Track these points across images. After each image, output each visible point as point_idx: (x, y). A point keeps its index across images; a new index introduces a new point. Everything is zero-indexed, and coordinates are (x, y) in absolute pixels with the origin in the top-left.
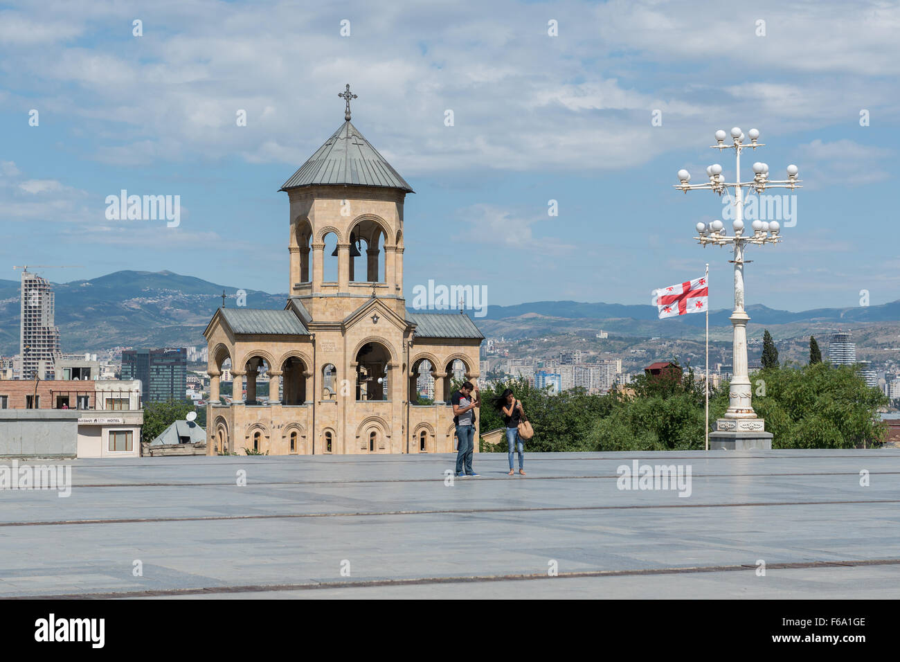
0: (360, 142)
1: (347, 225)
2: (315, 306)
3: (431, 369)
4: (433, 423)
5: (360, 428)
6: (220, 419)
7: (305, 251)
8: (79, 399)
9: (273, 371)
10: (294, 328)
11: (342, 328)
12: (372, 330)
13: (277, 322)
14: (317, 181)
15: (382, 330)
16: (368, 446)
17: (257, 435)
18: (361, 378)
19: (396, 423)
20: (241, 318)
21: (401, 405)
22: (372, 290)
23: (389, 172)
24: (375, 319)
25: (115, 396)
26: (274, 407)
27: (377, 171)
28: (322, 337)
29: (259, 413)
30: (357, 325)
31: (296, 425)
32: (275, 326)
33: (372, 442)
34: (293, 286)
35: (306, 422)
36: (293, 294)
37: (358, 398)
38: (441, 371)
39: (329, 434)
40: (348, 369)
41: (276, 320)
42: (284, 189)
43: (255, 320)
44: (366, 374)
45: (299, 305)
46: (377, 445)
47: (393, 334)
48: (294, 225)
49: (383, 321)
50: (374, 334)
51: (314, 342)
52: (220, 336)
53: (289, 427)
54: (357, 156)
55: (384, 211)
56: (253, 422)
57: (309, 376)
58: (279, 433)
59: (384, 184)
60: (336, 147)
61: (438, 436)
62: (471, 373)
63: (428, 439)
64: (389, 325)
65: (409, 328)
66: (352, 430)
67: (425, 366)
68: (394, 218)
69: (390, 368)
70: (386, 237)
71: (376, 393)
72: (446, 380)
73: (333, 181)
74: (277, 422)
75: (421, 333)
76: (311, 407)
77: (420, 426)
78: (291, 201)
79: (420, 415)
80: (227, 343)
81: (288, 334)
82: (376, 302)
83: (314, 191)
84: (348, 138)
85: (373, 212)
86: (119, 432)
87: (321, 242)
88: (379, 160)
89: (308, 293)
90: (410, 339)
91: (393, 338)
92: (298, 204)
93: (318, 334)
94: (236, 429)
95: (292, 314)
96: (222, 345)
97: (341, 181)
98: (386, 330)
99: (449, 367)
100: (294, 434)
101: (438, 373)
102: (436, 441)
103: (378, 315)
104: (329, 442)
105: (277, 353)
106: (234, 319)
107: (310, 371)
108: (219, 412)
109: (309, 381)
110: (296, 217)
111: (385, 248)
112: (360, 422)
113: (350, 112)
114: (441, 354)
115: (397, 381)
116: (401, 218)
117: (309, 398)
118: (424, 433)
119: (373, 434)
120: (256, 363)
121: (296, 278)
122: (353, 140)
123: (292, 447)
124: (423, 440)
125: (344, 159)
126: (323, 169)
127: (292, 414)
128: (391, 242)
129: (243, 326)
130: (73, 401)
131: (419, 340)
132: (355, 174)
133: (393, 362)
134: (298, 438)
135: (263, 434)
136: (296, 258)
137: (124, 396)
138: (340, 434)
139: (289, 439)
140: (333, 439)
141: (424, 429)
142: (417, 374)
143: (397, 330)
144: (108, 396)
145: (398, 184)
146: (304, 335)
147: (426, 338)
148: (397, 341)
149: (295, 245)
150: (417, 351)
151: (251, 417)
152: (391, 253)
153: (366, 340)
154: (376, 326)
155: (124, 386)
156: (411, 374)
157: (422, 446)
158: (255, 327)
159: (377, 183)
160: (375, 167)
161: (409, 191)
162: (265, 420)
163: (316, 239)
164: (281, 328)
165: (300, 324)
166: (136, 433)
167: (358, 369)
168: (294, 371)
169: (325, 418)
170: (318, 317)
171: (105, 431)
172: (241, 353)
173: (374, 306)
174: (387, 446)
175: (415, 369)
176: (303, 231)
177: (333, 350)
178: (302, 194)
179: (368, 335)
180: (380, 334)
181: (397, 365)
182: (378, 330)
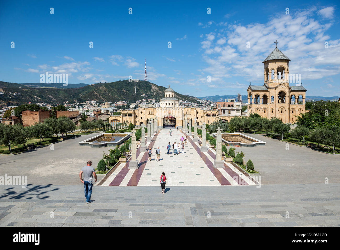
0: (279, 51)
1: (276, 68)
2: (269, 84)
3: (295, 97)
4: (295, 108)
5: (279, 109)
6: (250, 107)
7: (267, 75)
8: (231, 105)
9: (261, 97)
10: (265, 89)
11: (275, 88)
14: (270, 59)
16: (281, 112)
17: (257, 110)
18: (279, 99)
19: (287, 108)
20: (254, 87)
21: (288, 104)
24: (282, 87)
25: (237, 105)
26: (261, 104)
28: (271, 91)
29: (258, 106)
30: (278, 88)
31: (265, 108)
32: (261, 89)
33: (282, 111)
34: (265, 81)
35: (267, 107)
36: (265, 83)
37: (279, 102)
38: (297, 97)
39: (272, 110)
40: (276, 97)
41: (261, 87)
42: (263, 63)
44: (280, 98)
45: (266, 85)
46: (283, 112)
48: (265, 69)
49: (284, 87)
50: (282, 90)
51: (269, 91)
52: (250, 91)
53: (264, 108)
54: (278, 54)
55: (284, 65)
56: (256, 107)
57: (268, 98)
58: (262, 110)
59: (284, 59)
60: (274, 53)
61: (296, 110)
62: (304, 98)
63: (294, 111)
64: (285, 88)
65: (290, 89)
66: (277, 109)
67: (293, 96)
68: (287, 66)
69: (286, 96)
70: (285, 70)
71: (282, 102)
72: (298, 99)
73: (273, 59)
74: (261, 107)
75: (292, 90)
76: (269, 104)
77: (292, 108)
78: (265, 64)
79: (292, 106)
80: (251, 92)
81: (264, 90)
82: (283, 83)
83: (269, 61)
84: (276, 51)
85: (282, 65)
86: (238, 110)
87: (271, 72)
89: (268, 82)
90: (290, 91)
91: (286, 90)
92: (266, 65)
93: (270, 90)
94: (253, 109)
95: (265, 86)
96: (250, 93)
97: (275, 59)
99: (299, 97)
100: (265, 110)
101: (296, 98)
102: (295, 111)
103: (283, 86)
104: (272, 111)
105: (261, 94)
107: (268, 97)
108: (250, 106)
109: (268, 99)
111: (285, 72)
112: (279, 107)
113: (277, 46)
114: (297, 94)
115: (287, 99)
116: (288, 66)
117: (268, 103)
118: (293, 110)
119: (282, 110)
120: (257, 96)
121: (266, 80)
123: (265, 112)
124: (293, 111)
125: (275, 55)
126: (271, 57)
127: (264, 106)
128: (286, 71)
129: (254, 89)
130: (230, 106)
131: (292, 91)
132: (278, 57)
133: (286, 95)
134: (266, 111)
135: (258, 110)
136: (266, 76)
137: (239, 105)
138: (275, 110)
139: (264, 111)
140: (273, 111)
141: (293, 109)
142: (291, 98)
143: (287, 89)
144: (236, 105)
145: (287, 59)
146: (267, 90)
147: (294, 90)
149: (265, 73)
150: (292, 93)
151: (256, 106)
152: (286, 73)
154: (283, 88)
155: (239, 103)
156: (290, 98)
157: (293, 112)
158: (257, 89)
159: (283, 59)
160: (282, 56)
161: (290, 61)
162: (259, 107)
163: (270, 71)
165: (266, 88)
166: (241, 110)
167: (279, 97)
168: (265, 97)
169: (272, 107)
170: (270, 87)
171: (236, 110)
172: (254, 94)
174: (285, 112)
175: (291, 97)
176: (267, 70)
177: (273, 93)
178: (267, 63)
179: (281, 90)
180: (284, 90)
181: (287, 96)
182: (283, 89)
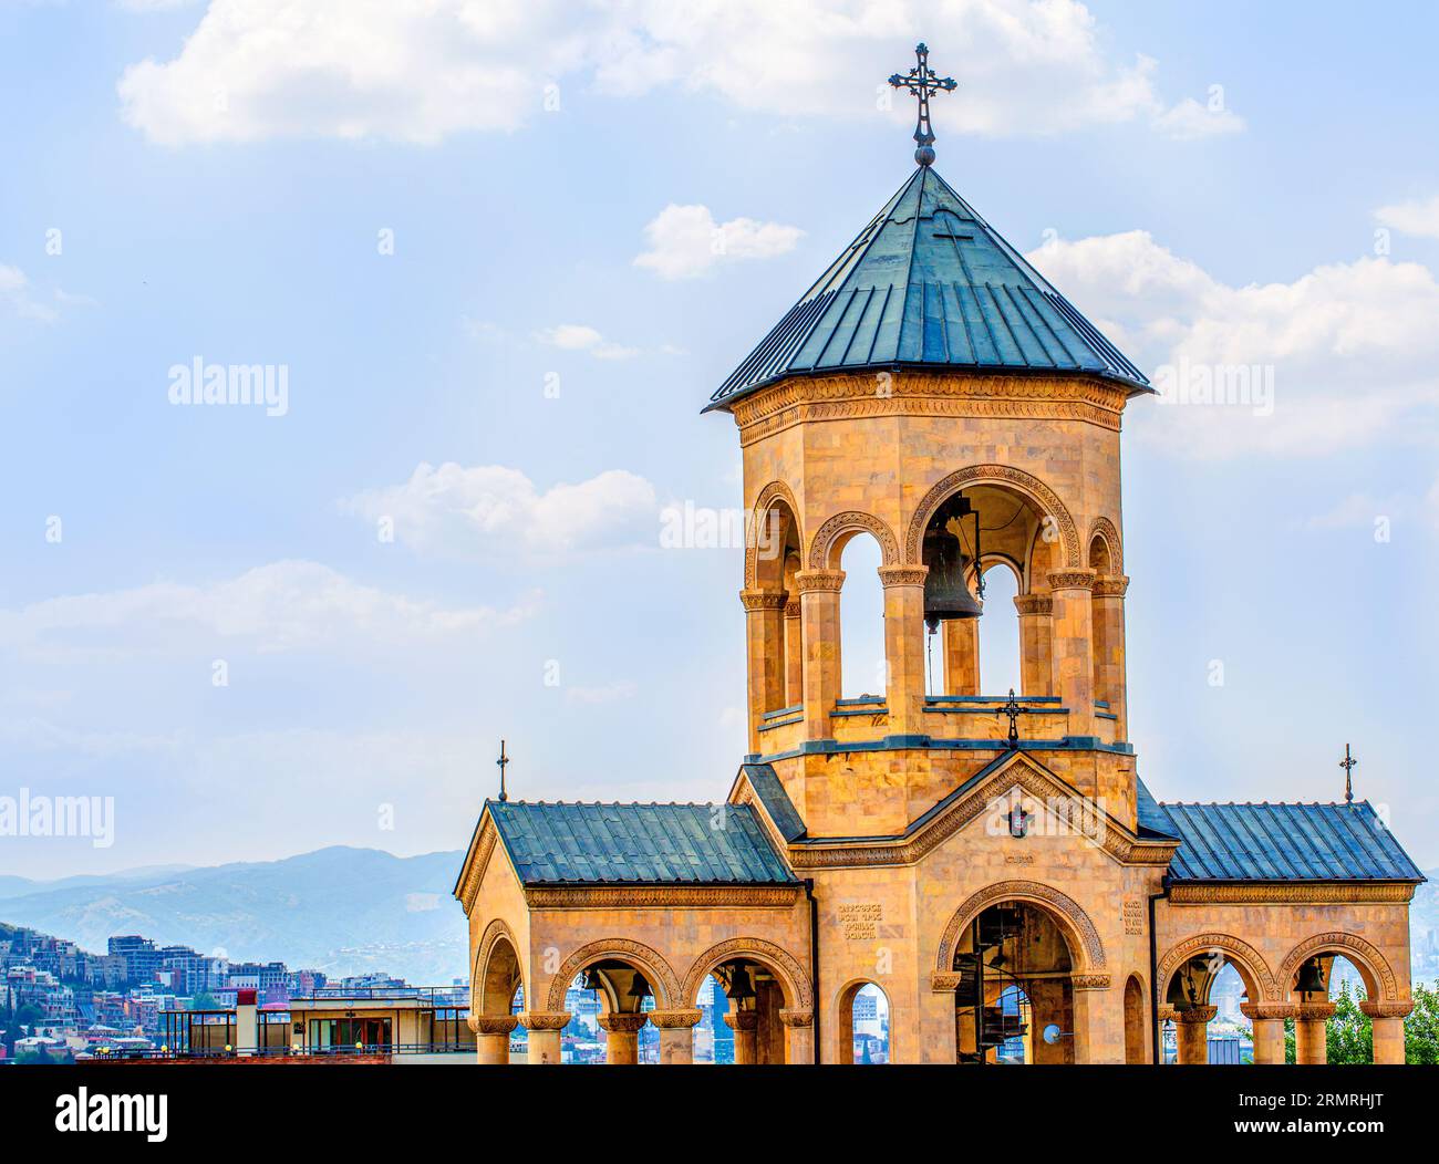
0: (960, 229)
1: (912, 505)
11: (902, 857)
12: (1008, 860)
13: (685, 843)
15: (1043, 860)
20: (556, 833)
22: (1004, 720)
23: (1057, 324)
27: (1015, 320)
28: (842, 888)
30: (954, 846)
32: (675, 859)
38: (1278, 996)
40: (927, 995)
41: (680, 835)
42: (721, 403)
43: (607, 837)
47: (1084, 873)
50: (1013, 873)
51: (813, 906)
54: (949, 275)
55: (1045, 454)
57: (798, 1024)
60: (878, 250)
62: (1384, 1000)
64: (1067, 841)
65: (1145, 852)
68: (1079, 477)
69: (1083, 988)
73: (858, 356)
75: (1194, 868)
78: (747, 441)
81: (716, 883)
82: (1020, 763)
83: (802, 395)
84: (920, 219)
85: (1003, 458)
87: (827, 566)
88: (1024, 285)
89: (795, 743)
91: (1083, 884)
92: (763, 447)
93: (823, 878)
96: (499, 925)
97: (883, 354)
98: (1063, 860)
101: (1264, 1003)
105: (680, 949)
106: (531, 836)
107: (799, 1008)
109: (801, 1043)
110: (758, 490)
113: (931, 137)
114: (1270, 938)
122: (939, 226)
125: (900, 285)
126: (829, 323)
128: (1079, 558)
129: (560, 859)
131: (1189, 894)
132: (934, 329)
133: (1085, 967)
143: (1098, 857)
145: (1087, 358)
146: (778, 883)
147: (1211, 882)
148: (1102, 895)
150: (1185, 926)
153: (986, 893)
154: (1022, 847)
156: (1164, 1007)
158: (601, 861)
159: (1014, 358)
160: (1009, 310)
161: (1137, 387)
164: (694, 861)
170: (822, 823)
173: (1012, 776)
177: (876, 933)
178: (771, 411)
179: (995, 876)
180: (1036, 874)
181: (1102, 984)
182: (1030, 860)
